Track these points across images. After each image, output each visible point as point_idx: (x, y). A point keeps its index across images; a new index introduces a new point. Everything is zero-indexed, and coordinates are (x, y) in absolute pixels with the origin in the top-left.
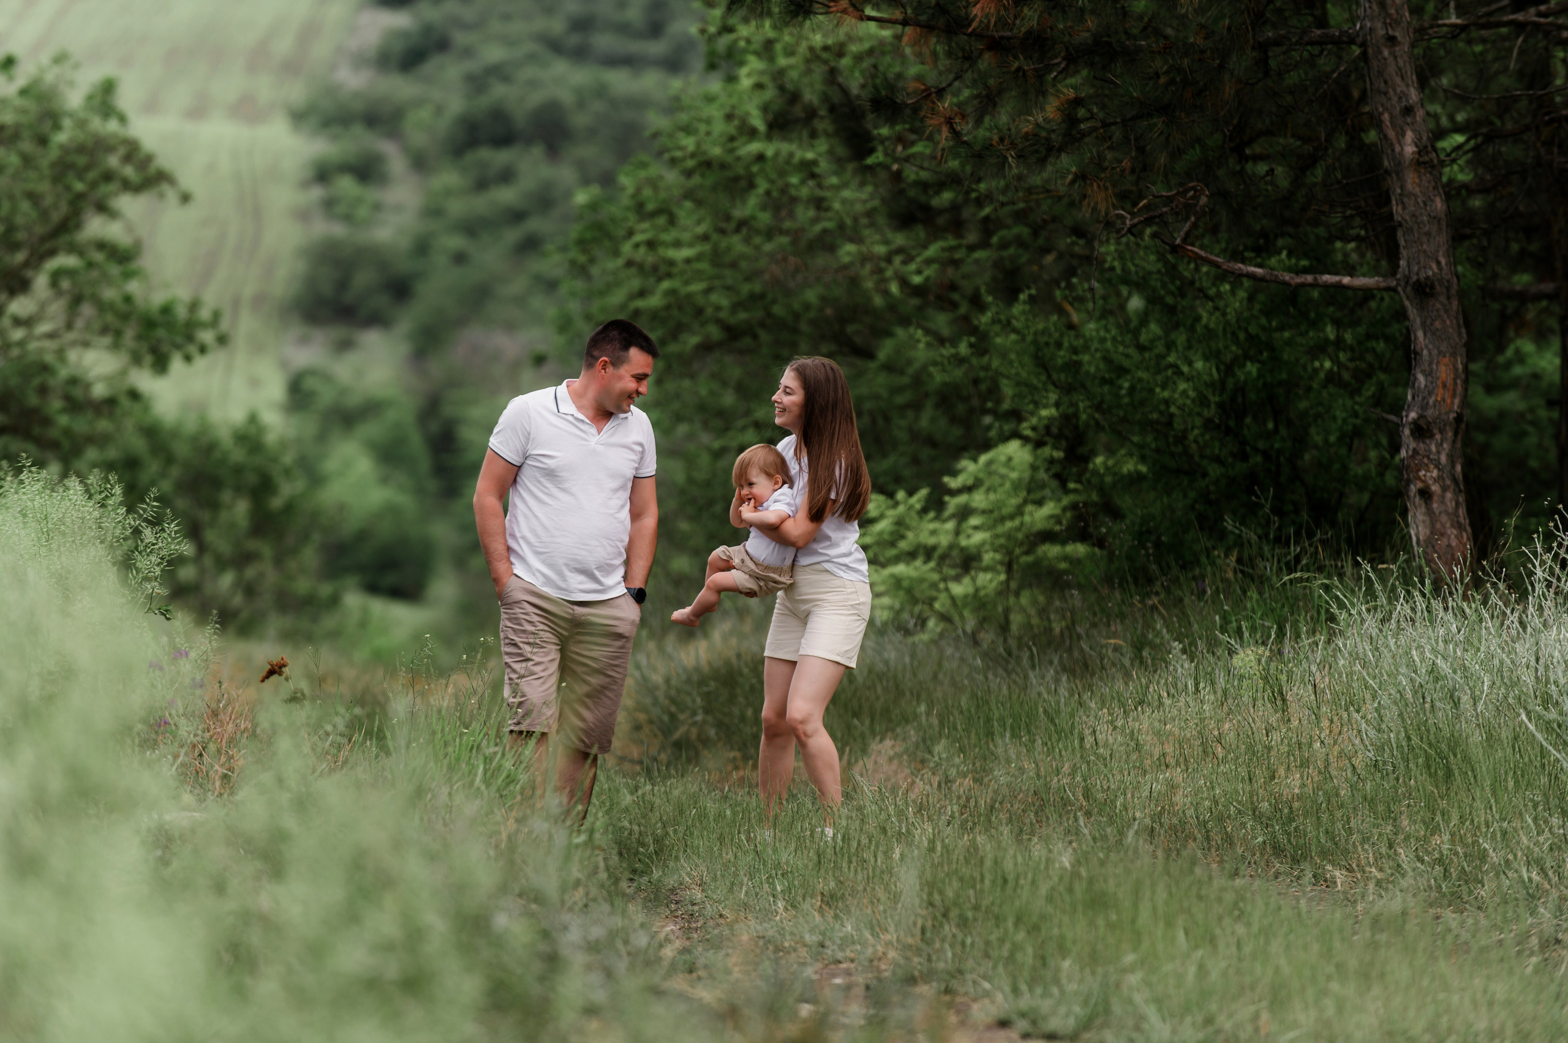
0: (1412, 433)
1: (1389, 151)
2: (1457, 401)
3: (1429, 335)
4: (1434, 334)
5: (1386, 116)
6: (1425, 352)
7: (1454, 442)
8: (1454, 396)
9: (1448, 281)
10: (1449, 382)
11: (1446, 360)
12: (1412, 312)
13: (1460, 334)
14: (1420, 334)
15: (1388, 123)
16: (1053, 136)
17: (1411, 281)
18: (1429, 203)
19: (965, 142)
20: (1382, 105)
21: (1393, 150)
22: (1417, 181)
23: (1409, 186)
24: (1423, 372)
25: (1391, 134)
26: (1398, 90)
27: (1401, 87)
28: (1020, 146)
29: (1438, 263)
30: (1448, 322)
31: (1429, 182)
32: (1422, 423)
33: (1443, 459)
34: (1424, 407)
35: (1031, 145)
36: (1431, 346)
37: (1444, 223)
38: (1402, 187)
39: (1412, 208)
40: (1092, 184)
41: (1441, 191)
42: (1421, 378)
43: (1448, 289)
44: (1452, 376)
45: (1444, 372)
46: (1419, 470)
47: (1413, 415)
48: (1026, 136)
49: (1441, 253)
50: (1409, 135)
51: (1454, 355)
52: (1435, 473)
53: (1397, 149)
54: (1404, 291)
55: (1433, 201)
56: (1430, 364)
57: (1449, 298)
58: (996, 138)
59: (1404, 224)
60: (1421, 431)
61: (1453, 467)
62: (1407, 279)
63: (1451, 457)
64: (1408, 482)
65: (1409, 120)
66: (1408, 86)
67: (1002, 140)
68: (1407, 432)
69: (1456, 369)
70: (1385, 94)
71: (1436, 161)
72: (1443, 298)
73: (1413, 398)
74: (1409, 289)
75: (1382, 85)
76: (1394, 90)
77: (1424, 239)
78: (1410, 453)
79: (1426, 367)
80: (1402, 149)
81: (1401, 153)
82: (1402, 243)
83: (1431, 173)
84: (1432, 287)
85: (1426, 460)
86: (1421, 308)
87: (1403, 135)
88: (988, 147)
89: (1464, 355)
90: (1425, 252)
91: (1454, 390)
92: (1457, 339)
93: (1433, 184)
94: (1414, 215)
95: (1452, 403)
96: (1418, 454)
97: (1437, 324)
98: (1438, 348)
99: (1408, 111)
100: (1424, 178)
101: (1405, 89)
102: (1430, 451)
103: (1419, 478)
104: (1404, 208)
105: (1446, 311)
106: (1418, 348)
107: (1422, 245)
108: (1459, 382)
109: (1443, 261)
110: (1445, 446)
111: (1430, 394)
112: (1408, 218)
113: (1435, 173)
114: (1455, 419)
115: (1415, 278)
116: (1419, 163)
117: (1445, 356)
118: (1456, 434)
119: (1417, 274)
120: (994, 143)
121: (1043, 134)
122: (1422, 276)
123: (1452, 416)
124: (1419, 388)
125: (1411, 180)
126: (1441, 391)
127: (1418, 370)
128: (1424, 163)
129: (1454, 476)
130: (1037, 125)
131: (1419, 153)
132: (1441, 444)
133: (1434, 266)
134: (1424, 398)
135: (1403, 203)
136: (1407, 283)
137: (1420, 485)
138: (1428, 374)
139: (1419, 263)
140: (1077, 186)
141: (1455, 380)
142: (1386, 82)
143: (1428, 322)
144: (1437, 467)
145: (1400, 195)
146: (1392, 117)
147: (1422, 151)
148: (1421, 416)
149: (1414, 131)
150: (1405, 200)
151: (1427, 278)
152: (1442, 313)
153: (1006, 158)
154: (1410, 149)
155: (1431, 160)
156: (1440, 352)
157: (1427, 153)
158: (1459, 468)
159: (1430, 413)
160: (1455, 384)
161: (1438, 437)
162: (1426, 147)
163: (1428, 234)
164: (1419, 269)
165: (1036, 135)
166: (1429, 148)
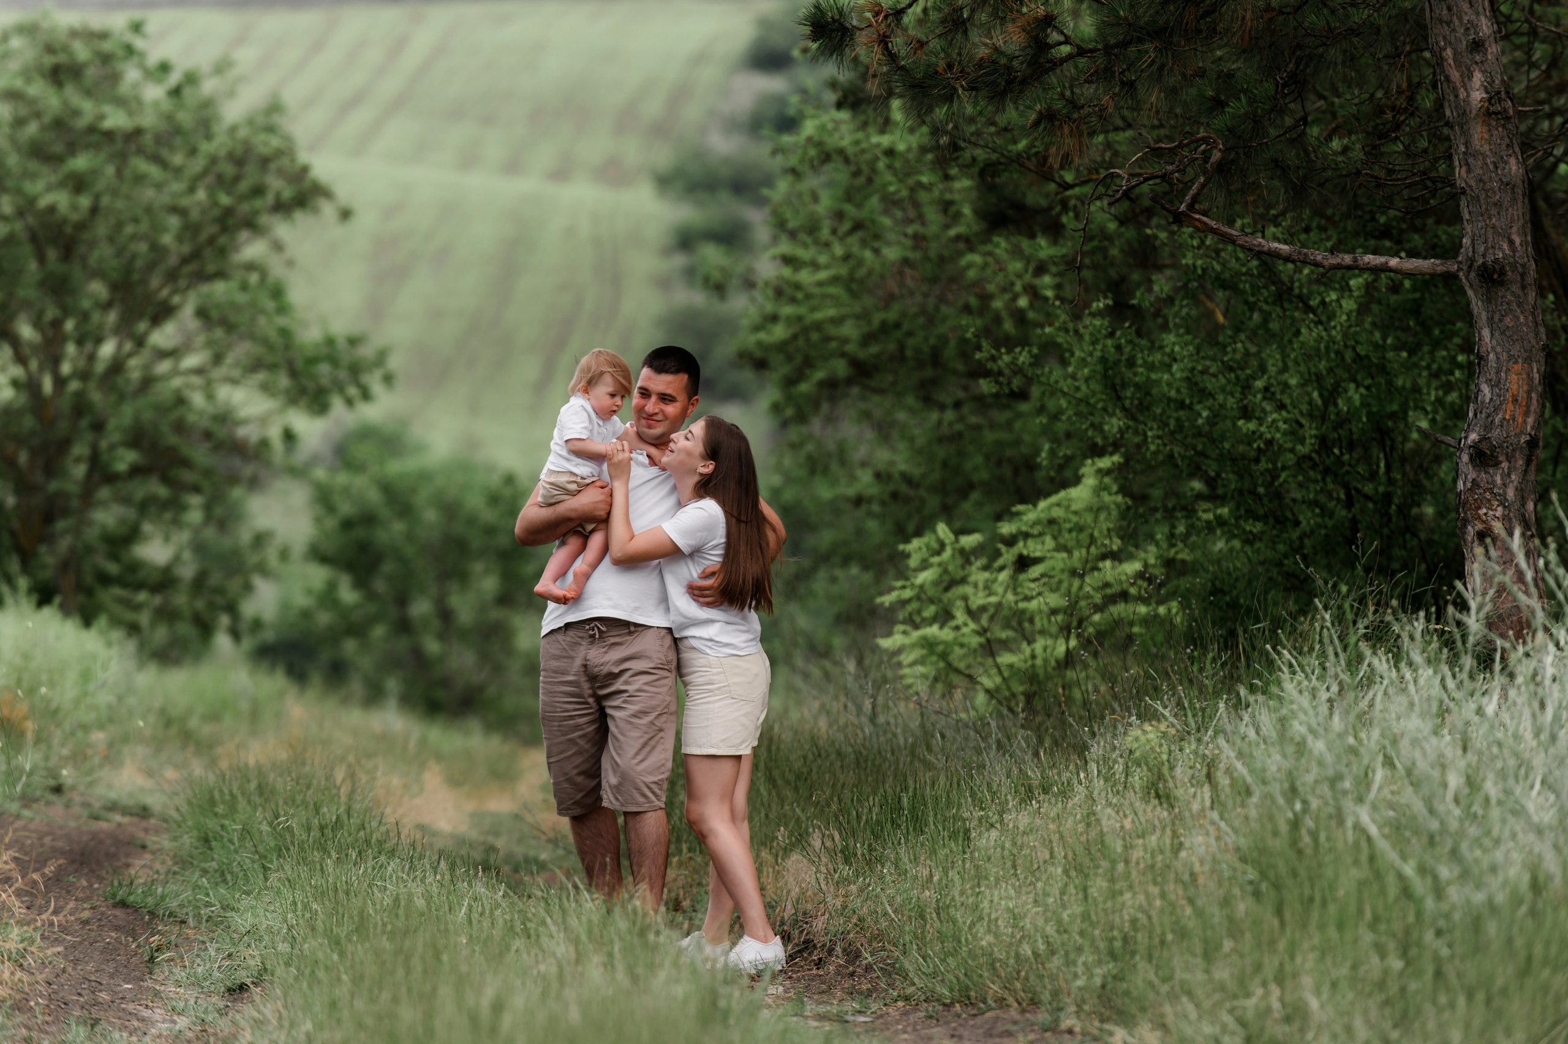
0: (1471, 459)
1: (1452, 98)
2: (1530, 420)
3: (1497, 334)
4: (1503, 333)
5: (1449, 52)
6: (1492, 356)
7: (1526, 472)
8: (1527, 413)
9: (1523, 266)
10: (1522, 396)
11: (1518, 367)
12: (1477, 306)
13: (1537, 334)
14: (1486, 333)
15: (1451, 62)
16: (1015, 63)
17: (1476, 265)
18: (1502, 165)
19: (902, 68)
20: (1444, 38)
21: (1457, 96)
22: (1486, 136)
23: (1476, 142)
24: (1489, 381)
25: (1455, 75)
26: (1466, 19)
27: (1469, 16)
28: (973, 76)
29: (1511, 242)
30: (1522, 319)
31: (1502, 139)
32: (1484, 446)
33: (1511, 493)
34: (1488, 427)
35: (986, 74)
36: (1499, 349)
37: (1519, 191)
38: (1467, 144)
39: (1480, 172)
40: (1061, 126)
41: (1517, 149)
42: (1486, 389)
43: (1523, 275)
44: (1526, 388)
45: (1515, 382)
46: (1479, 508)
47: (1473, 437)
48: (981, 62)
49: (1514, 229)
50: (1478, 77)
51: (1528, 360)
52: (1500, 512)
53: (1462, 94)
54: (1467, 278)
55: (1506, 163)
56: (1498, 372)
57: (1523, 288)
58: (942, 64)
59: (1468, 191)
60: (1483, 457)
61: (1523, 505)
62: (1471, 261)
63: (1520, 491)
64: (1465, 522)
65: (1478, 58)
66: (1478, 14)
67: (950, 66)
68: (1465, 458)
69: (1530, 379)
70: (1448, 24)
71: (1511, 112)
72: (1515, 288)
73: (1475, 415)
74: (1473, 274)
75: (1445, 12)
76: (1460, 19)
77: (1494, 211)
78: (1469, 485)
79: (1493, 376)
80: (1468, 96)
81: (1467, 101)
82: (1466, 216)
83: (1504, 126)
84: (1502, 273)
85: (1488, 495)
86: (1488, 300)
87: (1470, 77)
88: (932, 74)
89: (1543, 362)
90: (1494, 227)
91: (1528, 406)
92: (1533, 341)
93: (1507, 140)
94: (1481, 180)
95: (1525, 422)
96: (1479, 487)
97: (1508, 321)
98: (1508, 352)
99: (1477, 45)
100: (1495, 132)
101: (1473, 17)
102: (1494, 483)
103: (1479, 518)
104: (1469, 171)
105: (1520, 305)
106: (1483, 353)
107: (1490, 218)
108: (1533, 395)
109: (1518, 241)
110: (1513, 477)
111: (1496, 410)
112: (1473, 183)
113: (1510, 126)
114: (1527, 442)
115: (1481, 261)
116: (1489, 114)
117: (1516, 362)
118: (1528, 462)
119: (1484, 256)
120: (940, 70)
121: (1003, 61)
122: (1490, 258)
123: (1524, 439)
124: (1483, 402)
125: (1478, 133)
126: (1510, 406)
127: (1482, 379)
128: (1496, 113)
129: (1523, 516)
130: (996, 49)
131: (1490, 100)
132: (1509, 475)
133: (1505, 246)
134: (1488, 416)
135: (1468, 164)
136: (1470, 267)
137: (1479, 526)
138: (1495, 385)
139: (1486, 242)
140: (1041, 128)
141: (1529, 393)
142: (1449, 9)
143: (1497, 317)
144: (1502, 504)
145: (1465, 153)
146: (1455, 54)
147: (1493, 97)
148: (1483, 439)
149: (1483, 72)
150: (1470, 160)
151: (1496, 261)
152: (1514, 306)
153: (956, 90)
154: (1477, 96)
155: (1505, 110)
156: (1510, 357)
157: (1500, 100)
158: (1530, 506)
159: (1495, 434)
160: (1530, 398)
161: (1505, 465)
162: (1499, 93)
163: (1498, 205)
164: (1486, 249)
165: (993, 62)
166: (1503, 95)
